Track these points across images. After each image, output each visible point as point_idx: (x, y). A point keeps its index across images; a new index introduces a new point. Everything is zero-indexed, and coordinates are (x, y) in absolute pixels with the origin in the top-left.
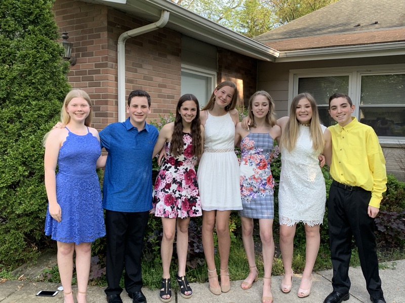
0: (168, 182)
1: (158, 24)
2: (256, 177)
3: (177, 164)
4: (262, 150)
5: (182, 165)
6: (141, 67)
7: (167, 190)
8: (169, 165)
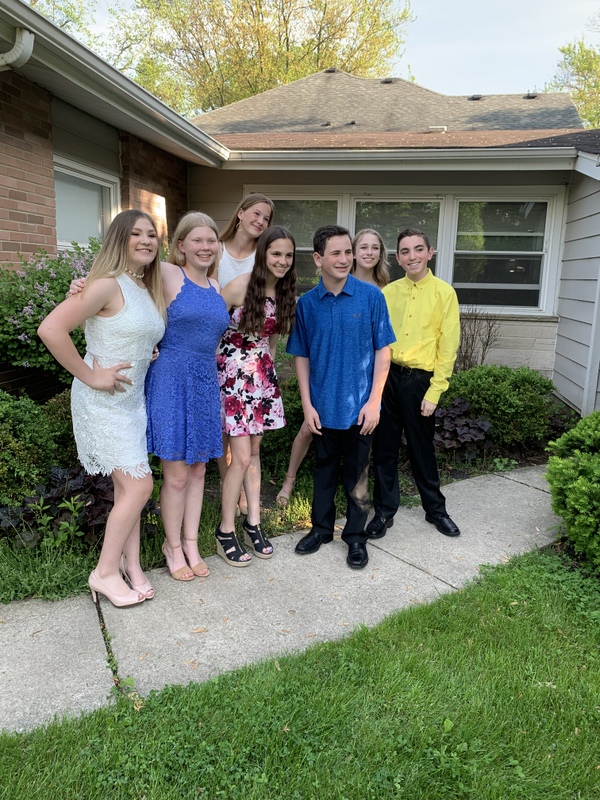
0: (230, 376)
3: (246, 346)
5: (252, 347)
7: (229, 389)
8: (231, 347)
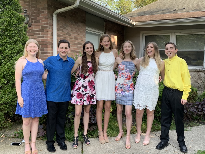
1: (74, 6)
2: (125, 84)
4: (129, 70)
5: (87, 78)
6: (65, 28)
